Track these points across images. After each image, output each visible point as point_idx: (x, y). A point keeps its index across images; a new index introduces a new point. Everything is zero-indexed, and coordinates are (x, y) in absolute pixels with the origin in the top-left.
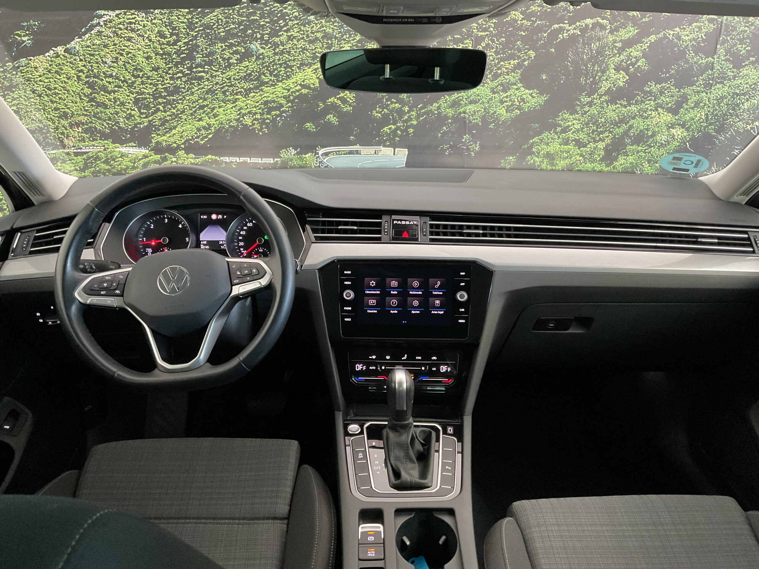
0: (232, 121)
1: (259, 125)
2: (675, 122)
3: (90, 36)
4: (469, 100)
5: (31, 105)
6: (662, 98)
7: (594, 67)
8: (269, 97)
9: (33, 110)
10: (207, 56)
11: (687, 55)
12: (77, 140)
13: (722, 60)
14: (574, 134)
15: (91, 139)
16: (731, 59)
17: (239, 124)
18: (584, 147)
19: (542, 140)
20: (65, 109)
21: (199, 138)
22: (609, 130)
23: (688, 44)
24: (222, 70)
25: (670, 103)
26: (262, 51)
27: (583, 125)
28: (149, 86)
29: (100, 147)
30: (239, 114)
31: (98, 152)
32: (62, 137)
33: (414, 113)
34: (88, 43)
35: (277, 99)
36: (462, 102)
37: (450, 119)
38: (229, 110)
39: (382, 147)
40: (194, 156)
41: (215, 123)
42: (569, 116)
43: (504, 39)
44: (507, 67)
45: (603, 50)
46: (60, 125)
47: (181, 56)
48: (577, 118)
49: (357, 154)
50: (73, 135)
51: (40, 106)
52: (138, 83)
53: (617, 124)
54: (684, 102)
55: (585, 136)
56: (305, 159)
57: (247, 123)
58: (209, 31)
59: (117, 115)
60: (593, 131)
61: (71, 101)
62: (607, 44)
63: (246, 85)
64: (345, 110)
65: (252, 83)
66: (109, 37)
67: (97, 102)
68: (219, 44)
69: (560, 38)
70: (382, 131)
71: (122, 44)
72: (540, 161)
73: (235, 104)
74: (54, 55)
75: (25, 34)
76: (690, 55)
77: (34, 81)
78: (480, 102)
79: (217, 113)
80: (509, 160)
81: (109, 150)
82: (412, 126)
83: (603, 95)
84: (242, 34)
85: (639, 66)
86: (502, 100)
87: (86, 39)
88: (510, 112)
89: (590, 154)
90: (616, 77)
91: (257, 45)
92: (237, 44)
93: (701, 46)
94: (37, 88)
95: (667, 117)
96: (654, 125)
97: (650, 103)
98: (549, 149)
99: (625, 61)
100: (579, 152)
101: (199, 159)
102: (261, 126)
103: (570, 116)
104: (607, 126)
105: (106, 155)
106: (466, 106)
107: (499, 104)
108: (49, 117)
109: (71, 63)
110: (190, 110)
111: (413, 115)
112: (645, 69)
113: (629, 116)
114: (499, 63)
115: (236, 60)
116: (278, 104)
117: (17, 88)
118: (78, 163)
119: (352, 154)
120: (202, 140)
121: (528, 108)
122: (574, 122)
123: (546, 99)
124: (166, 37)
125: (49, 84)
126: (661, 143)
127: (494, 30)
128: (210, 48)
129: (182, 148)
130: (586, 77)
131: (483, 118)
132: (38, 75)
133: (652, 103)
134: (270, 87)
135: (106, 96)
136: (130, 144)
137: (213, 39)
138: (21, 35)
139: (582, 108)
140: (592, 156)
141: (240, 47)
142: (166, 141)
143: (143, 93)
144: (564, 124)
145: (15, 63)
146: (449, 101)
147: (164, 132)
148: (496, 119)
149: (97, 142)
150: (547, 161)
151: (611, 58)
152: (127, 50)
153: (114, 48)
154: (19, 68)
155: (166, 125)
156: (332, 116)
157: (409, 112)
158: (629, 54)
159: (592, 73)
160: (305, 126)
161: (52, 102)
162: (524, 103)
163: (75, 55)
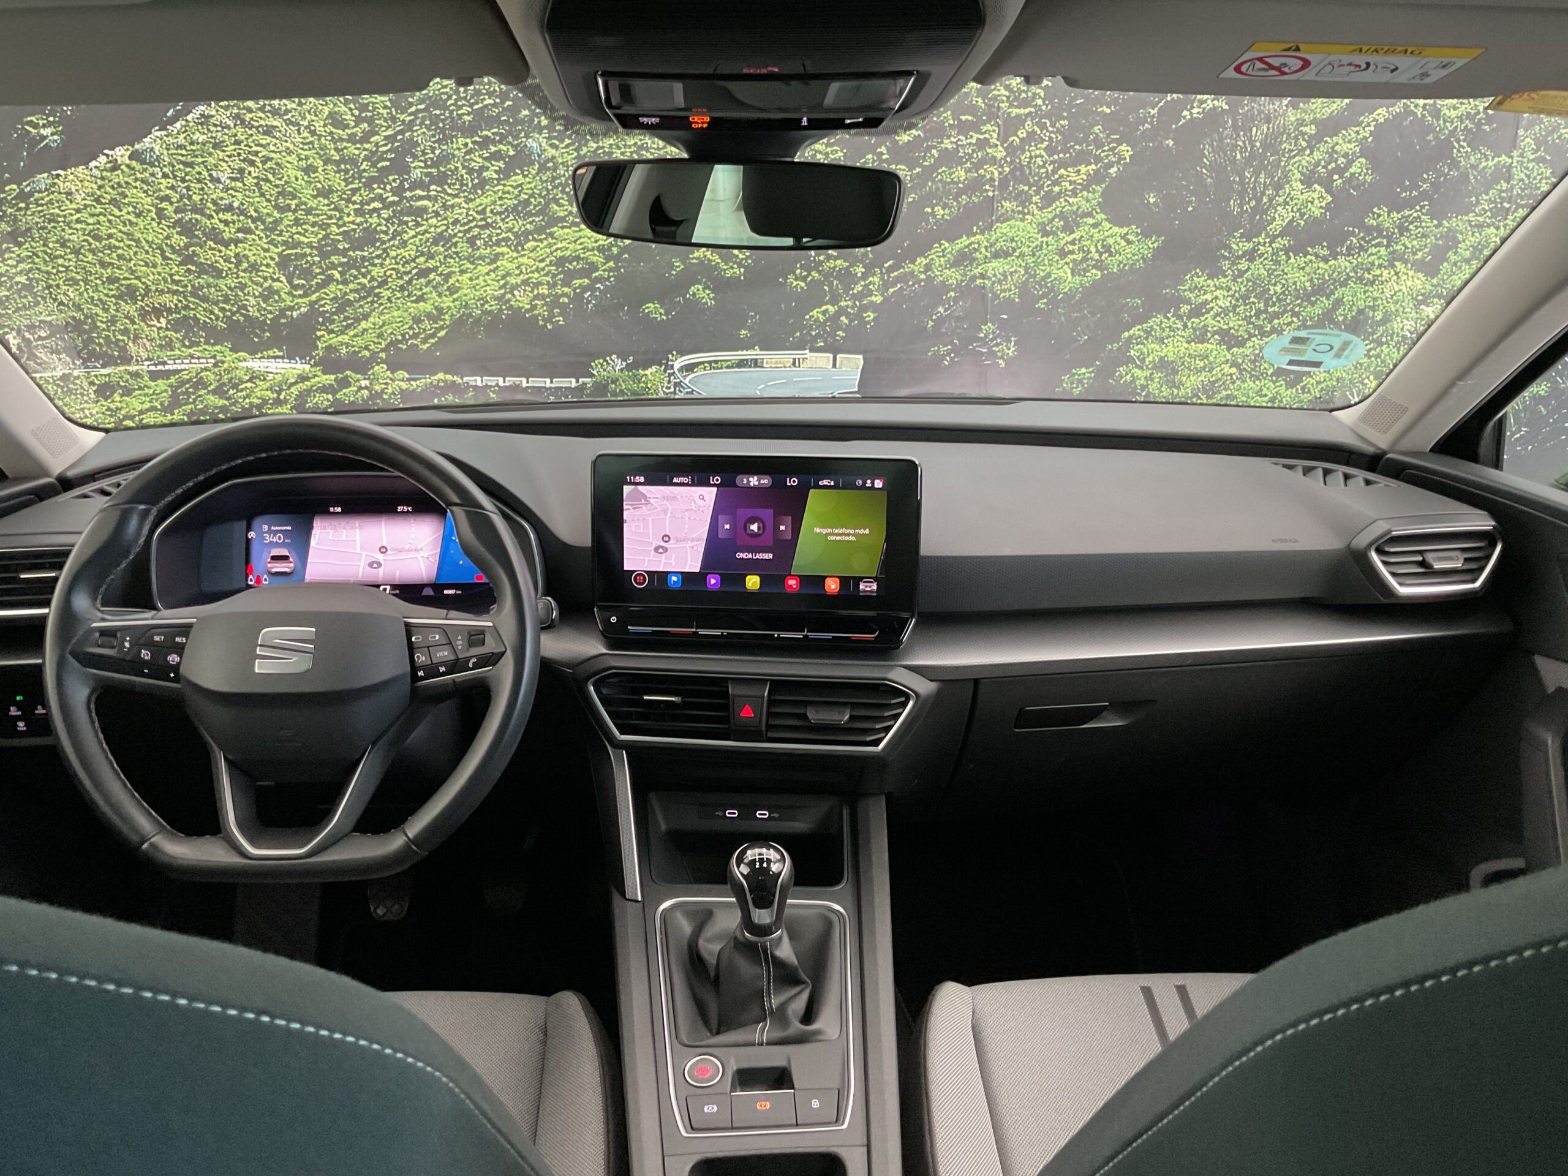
0: (487, 302)
1: (545, 308)
2: (1431, 291)
3: (185, 126)
4: (993, 250)
5: (58, 271)
6: (1404, 240)
7: (1257, 177)
8: (567, 249)
9: (61, 282)
10: (435, 164)
11: (1455, 151)
12: (156, 346)
13: (1529, 161)
14: (1218, 318)
15: (187, 343)
16: (1548, 158)
17: (504, 307)
18: (1239, 348)
19: (1150, 332)
20: (130, 279)
21: (418, 337)
22: (1292, 310)
23: (1456, 127)
24: (466, 194)
25: (1420, 250)
26: (552, 152)
27: (1237, 300)
28: (310, 228)
29: (206, 358)
30: (504, 286)
31: (202, 371)
32: (123, 341)
33: (876, 279)
34: (181, 139)
35: (584, 253)
36: (977, 255)
37: (953, 290)
38: (481, 278)
39: (807, 351)
40: (408, 376)
41: (451, 304)
42: (1206, 281)
43: (1066, 122)
44: (1073, 179)
45: (1275, 142)
46: (119, 314)
47: (379, 165)
48: (1224, 286)
49: (756, 366)
50: (147, 336)
51: (77, 273)
52: (286, 222)
53: (1307, 297)
54: (1450, 248)
55: (1240, 323)
56: (643, 379)
57: (521, 305)
58: (438, 112)
59: (242, 290)
60: (1259, 313)
61: (142, 263)
62: (1285, 129)
63: (518, 225)
64: (729, 274)
65: (531, 219)
66: (225, 128)
67: (199, 265)
68: (460, 140)
69: (1184, 117)
70: (807, 317)
71: (253, 141)
72: (1146, 378)
73: (495, 266)
74: (108, 165)
75: (45, 122)
76: (1461, 149)
77: (64, 222)
78: (1017, 254)
79: (457, 284)
80: (1079, 375)
81: (226, 365)
82: (873, 306)
83: (1277, 236)
84: (509, 117)
85: (1353, 174)
86: (1063, 249)
87: (176, 131)
88: (1080, 275)
89: (1254, 362)
90: (1305, 196)
91: (541, 140)
92: (498, 138)
93: (1484, 130)
94: (71, 237)
95: (1415, 280)
96: (1387, 299)
97: (1379, 251)
98: (1164, 351)
99: (1323, 163)
100: (1229, 357)
101: (418, 382)
102: (551, 311)
103: (1209, 281)
104: (1288, 301)
105: (218, 377)
106: (985, 262)
107: (1057, 257)
108: (96, 298)
109: (143, 181)
110: (398, 278)
111: (874, 284)
112: (1365, 181)
113: (1335, 280)
114: (1054, 172)
115: (496, 172)
116: (587, 263)
117: (28, 237)
118: (157, 394)
119: (744, 366)
120: (424, 341)
121: (1118, 266)
122: (1218, 293)
123: (1156, 245)
124: (347, 126)
125: (95, 227)
126: (1403, 336)
127: (1044, 104)
128: (440, 148)
129: (381, 358)
130: (1242, 198)
131: (1023, 288)
132: (74, 209)
133: (1383, 251)
134: (569, 227)
135: (220, 251)
136: (271, 353)
137: (448, 129)
138: (38, 124)
139: (1234, 263)
140: (1256, 366)
141: (504, 145)
142: (347, 345)
143: (298, 244)
144: (1195, 298)
145: (24, 184)
146: (951, 252)
147: (342, 326)
148: (1052, 290)
149: (200, 348)
150: (1160, 378)
151: (1295, 156)
152: (263, 154)
153: (235, 150)
154: (33, 196)
155: (346, 311)
156: (700, 287)
157: (864, 276)
158: (1333, 148)
159: (1255, 187)
160: (644, 310)
161: (103, 264)
162: (1111, 255)
163: (152, 165)
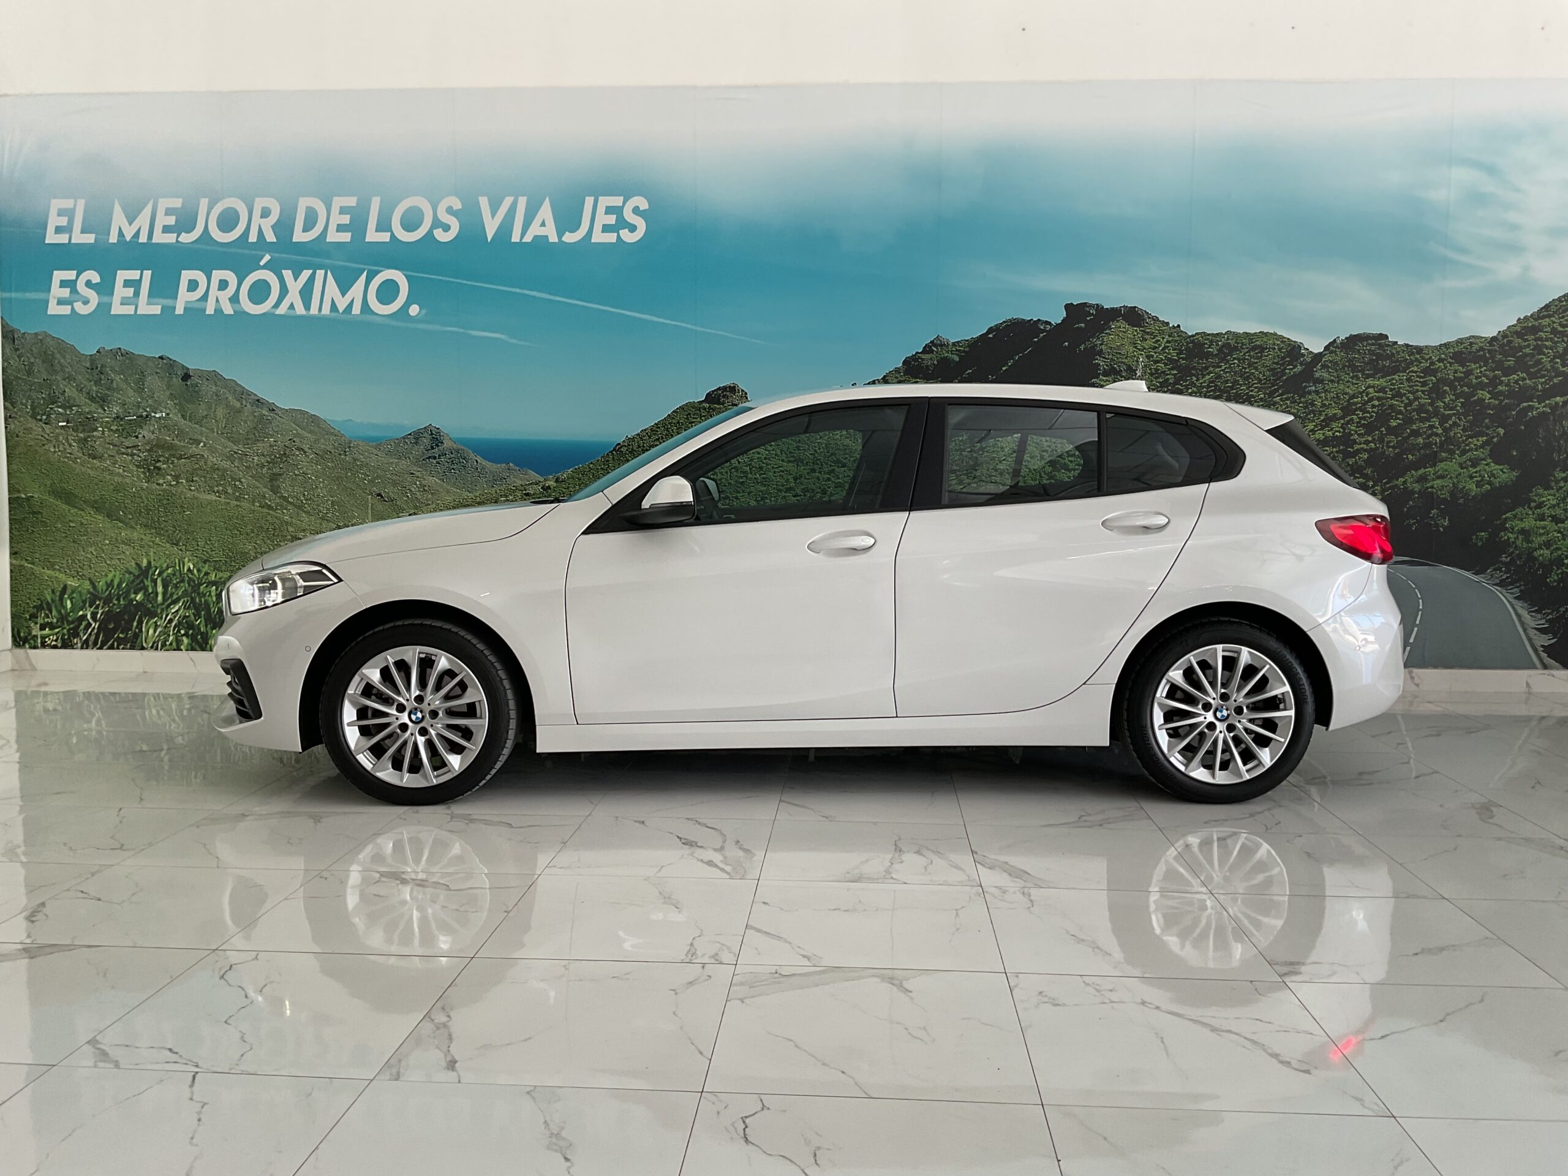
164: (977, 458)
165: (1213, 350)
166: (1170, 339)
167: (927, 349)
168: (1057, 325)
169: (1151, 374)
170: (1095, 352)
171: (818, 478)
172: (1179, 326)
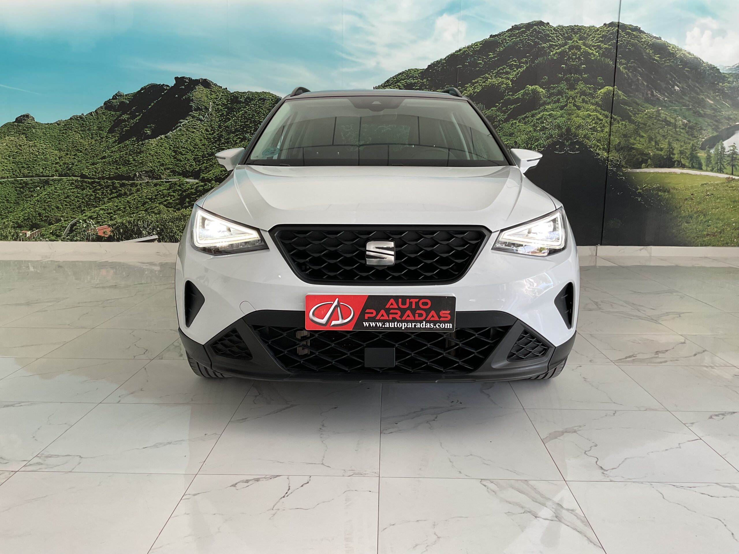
164: (141, 149)
165: (242, 100)
166: (223, 94)
167: (114, 98)
168: (172, 87)
169: (216, 111)
170: (190, 100)
171: (70, 158)
172: (226, 88)
